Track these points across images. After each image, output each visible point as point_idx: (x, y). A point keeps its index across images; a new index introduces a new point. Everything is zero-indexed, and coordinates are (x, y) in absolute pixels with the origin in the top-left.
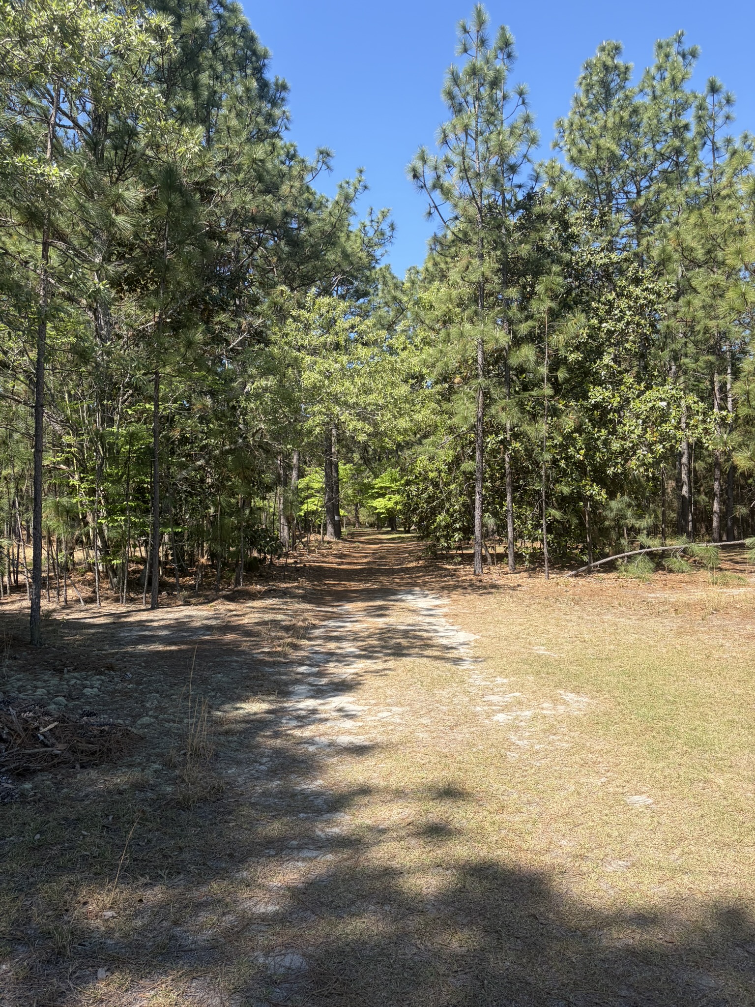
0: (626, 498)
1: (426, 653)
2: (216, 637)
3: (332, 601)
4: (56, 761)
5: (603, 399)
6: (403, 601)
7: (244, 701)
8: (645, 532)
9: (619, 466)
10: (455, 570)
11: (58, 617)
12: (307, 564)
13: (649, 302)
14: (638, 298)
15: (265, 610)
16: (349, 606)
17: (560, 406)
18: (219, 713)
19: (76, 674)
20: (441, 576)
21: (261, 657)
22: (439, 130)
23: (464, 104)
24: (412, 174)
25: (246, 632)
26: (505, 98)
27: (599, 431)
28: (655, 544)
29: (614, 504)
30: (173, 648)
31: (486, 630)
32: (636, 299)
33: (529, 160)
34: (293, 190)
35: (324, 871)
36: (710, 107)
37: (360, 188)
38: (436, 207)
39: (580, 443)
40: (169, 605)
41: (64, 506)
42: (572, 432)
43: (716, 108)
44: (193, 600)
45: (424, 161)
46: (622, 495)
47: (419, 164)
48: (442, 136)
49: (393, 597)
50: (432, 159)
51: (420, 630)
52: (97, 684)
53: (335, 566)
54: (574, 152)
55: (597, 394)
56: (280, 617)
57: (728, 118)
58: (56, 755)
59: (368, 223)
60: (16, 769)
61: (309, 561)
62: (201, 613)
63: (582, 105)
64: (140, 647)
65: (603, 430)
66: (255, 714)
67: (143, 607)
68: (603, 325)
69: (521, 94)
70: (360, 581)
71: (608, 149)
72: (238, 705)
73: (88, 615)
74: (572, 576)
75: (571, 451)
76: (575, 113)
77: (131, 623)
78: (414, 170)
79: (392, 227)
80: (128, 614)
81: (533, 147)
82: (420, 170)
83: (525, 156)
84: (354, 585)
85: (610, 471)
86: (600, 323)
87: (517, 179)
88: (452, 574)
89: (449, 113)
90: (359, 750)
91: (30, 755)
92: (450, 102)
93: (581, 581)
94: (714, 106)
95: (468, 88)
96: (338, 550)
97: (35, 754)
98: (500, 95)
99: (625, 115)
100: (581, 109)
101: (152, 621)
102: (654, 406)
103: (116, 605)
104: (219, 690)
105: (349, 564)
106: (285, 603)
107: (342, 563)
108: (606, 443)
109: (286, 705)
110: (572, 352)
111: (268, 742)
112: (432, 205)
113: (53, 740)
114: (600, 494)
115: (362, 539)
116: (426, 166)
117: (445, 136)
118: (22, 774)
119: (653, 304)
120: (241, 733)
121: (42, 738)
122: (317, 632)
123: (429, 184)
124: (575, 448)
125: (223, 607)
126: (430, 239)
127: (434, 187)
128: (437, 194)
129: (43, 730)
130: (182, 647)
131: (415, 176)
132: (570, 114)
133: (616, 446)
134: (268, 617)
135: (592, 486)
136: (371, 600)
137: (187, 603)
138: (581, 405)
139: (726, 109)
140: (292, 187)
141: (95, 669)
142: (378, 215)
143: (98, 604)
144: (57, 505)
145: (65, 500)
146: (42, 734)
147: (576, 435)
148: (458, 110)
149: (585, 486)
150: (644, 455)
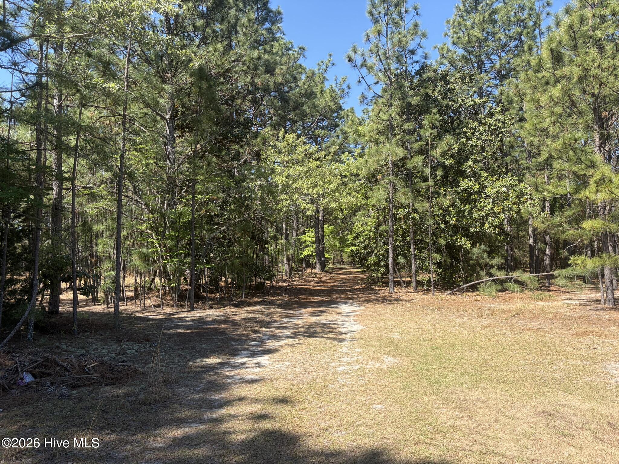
0: (483, 247)
1: (326, 336)
2: (215, 326)
3: (296, 308)
4: (93, 381)
5: (468, 186)
6: (337, 307)
7: (209, 358)
8: (496, 267)
9: (478, 227)
10: (379, 290)
11: (137, 314)
12: (294, 287)
13: (498, 127)
14: (490, 125)
15: (253, 312)
16: (303, 311)
17: (442, 191)
18: (191, 363)
19: (128, 343)
20: (369, 294)
21: (232, 336)
22: (364, 34)
23: (379, 18)
24: (348, 59)
25: (234, 323)
26: (406, 12)
27: (465, 206)
28: (501, 275)
29: (475, 250)
30: (189, 331)
31: (372, 324)
32: (489, 126)
33: (421, 47)
34: (282, 71)
35: (195, 432)
36: (537, 8)
37: (330, 65)
38: (363, 77)
39: (453, 214)
40: (200, 309)
41: (144, 254)
42: (448, 207)
43: (541, 8)
44: (214, 306)
45: (355, 52)
46: (480, 245)
47: (352, 54)
48: (366, 37)
49: (333, 306)
50: (360, 50)
51: (334, 324)
52: (136, 347)
53: (312, 288)
54: (455, 39)
55: (465, 184)
56: (257, 316)
57: (548, 14)
58: (93, 379)
59: (334, 85)
60: (71, 384)
61: (297, 285)
62: (216, 313)
63: (460, 10)
64: (171, 331)
65: (467, 206)
66: (211, 364)
67: (186, 310)
68: (469, 142)
69: (416, 9)
70: (320, 296)
71: (475, 36)
72: (204, 360)
73: (154, 314)
74: (449, 294)
75: (447, 218)
76: (456, 15)
77: (175, 318)
78: (349, 57)
79: (349, 87)
80: (176, 313)
81: (424, 39)
82: (353, 57)
83: (419, 45)
84: (315, 299)
85: (472, 230)
86: (467, 141)
87: (416, 58)
88: (376, 292)
89: (371, 24)
90: (253, 381)
91: (80, 378)
92: (371, 18)
93: (454, 297)
94: (540, 7)
95: (381, 9)
96: (320, 278)
97: (83, 378)
98: (403, 10)
99: (486, 15)
100: (460, 13)
101: (187, 317)
102: (499, 190)
103: (171, 308)
104: (199, 352)
105: (321, 286)
106: (266, 309)
107: (317, 286)
108: (470, 213)
109: (231, 360)
110: (448, 159)
111: (210, 377)
112: (361, 76)
113: (93, 372)
114: (465, 244)
115: (340, 272)
116: (356, 55)
117: (368, 37)
118: (74, 387)
119: (500, 128)
120: (196, 372)
121: (87, 370)
122: (275, 324)
123: (359, 65)
124: (450, 217)
125: (229, 310)
126: (360, 96)
127: (362, 66)
128: (364, 71)
129: (88, 366)
130: (194, 331)
131: (349, 61)
132: (453, 16)
133: (476, 215)
134: (251, 316)
135: (461, 239)
136: (318, 307)
137: (211, 308)
138: (455, 191)
139: (547, 9)
140: (281, 69)
141: (138, 340)
142: (340, 80)
143: (161, 308)
144: (141, 253)
145: (144, 250)
146: (88, 369)
147: (451, 208)
148: (376, 21)
149: (457, 239)
150: (493, 220)
